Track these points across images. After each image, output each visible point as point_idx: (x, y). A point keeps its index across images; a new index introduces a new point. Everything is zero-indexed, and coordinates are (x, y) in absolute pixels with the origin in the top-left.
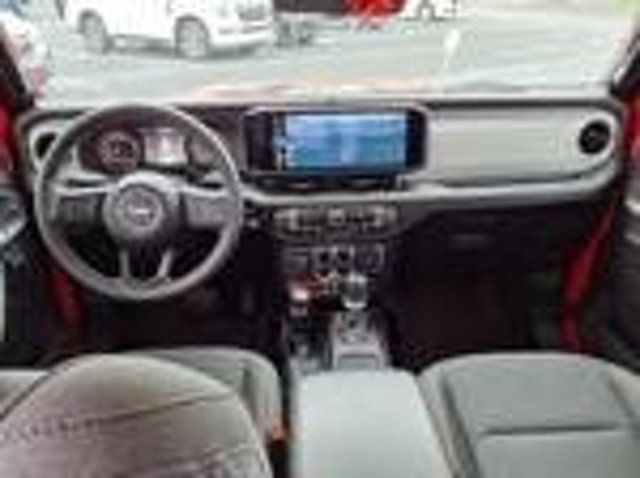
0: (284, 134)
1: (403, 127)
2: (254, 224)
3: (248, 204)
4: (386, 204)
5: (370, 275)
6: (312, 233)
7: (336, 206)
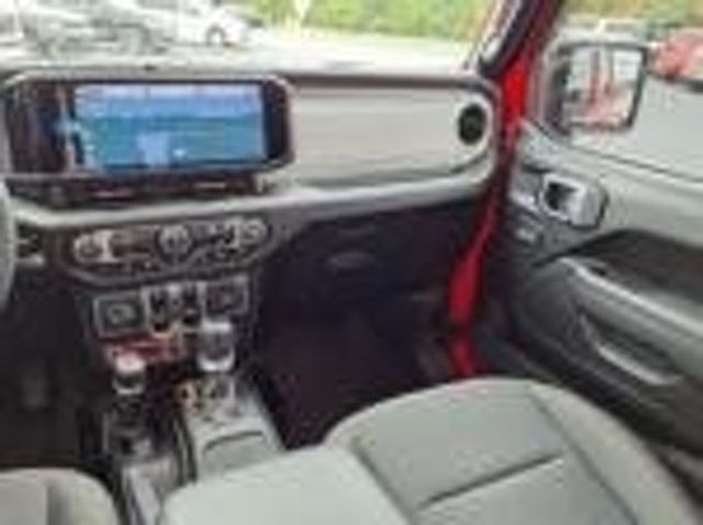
0: (72, 115)
1: (257, 107)
2: (38, 260)
3: (24, 229)
4: (248, 215)
5: (234, 320)
6: (138, 266)
7: (172, 221)
